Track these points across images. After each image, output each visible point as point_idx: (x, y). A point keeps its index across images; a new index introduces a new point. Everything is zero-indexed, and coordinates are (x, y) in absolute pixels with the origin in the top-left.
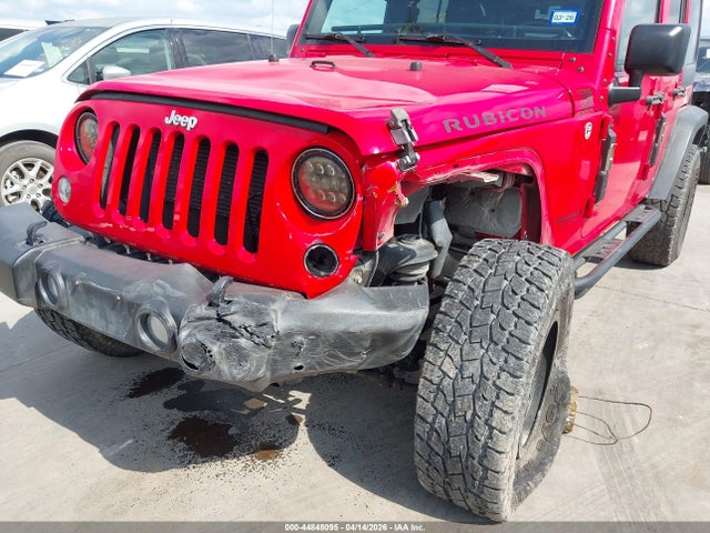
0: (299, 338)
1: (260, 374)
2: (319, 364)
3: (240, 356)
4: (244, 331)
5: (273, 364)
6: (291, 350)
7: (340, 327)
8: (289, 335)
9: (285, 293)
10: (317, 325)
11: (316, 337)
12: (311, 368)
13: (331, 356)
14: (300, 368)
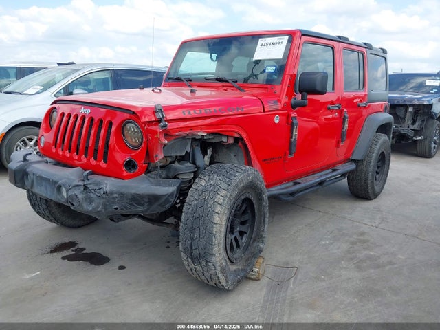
0: (115, 195)
1: (99, 209)
2: (125, 208)
3: (91, 201)
4: (93, 191)
5: (105, 206)
6: (113, 200)
7: (133, 192)
8: (112, 193)
9: (109, 178)
10: (123, 190)
11: (122, 195)
12: (122, 209)
13: (131, 204)
14: (117, 209)
